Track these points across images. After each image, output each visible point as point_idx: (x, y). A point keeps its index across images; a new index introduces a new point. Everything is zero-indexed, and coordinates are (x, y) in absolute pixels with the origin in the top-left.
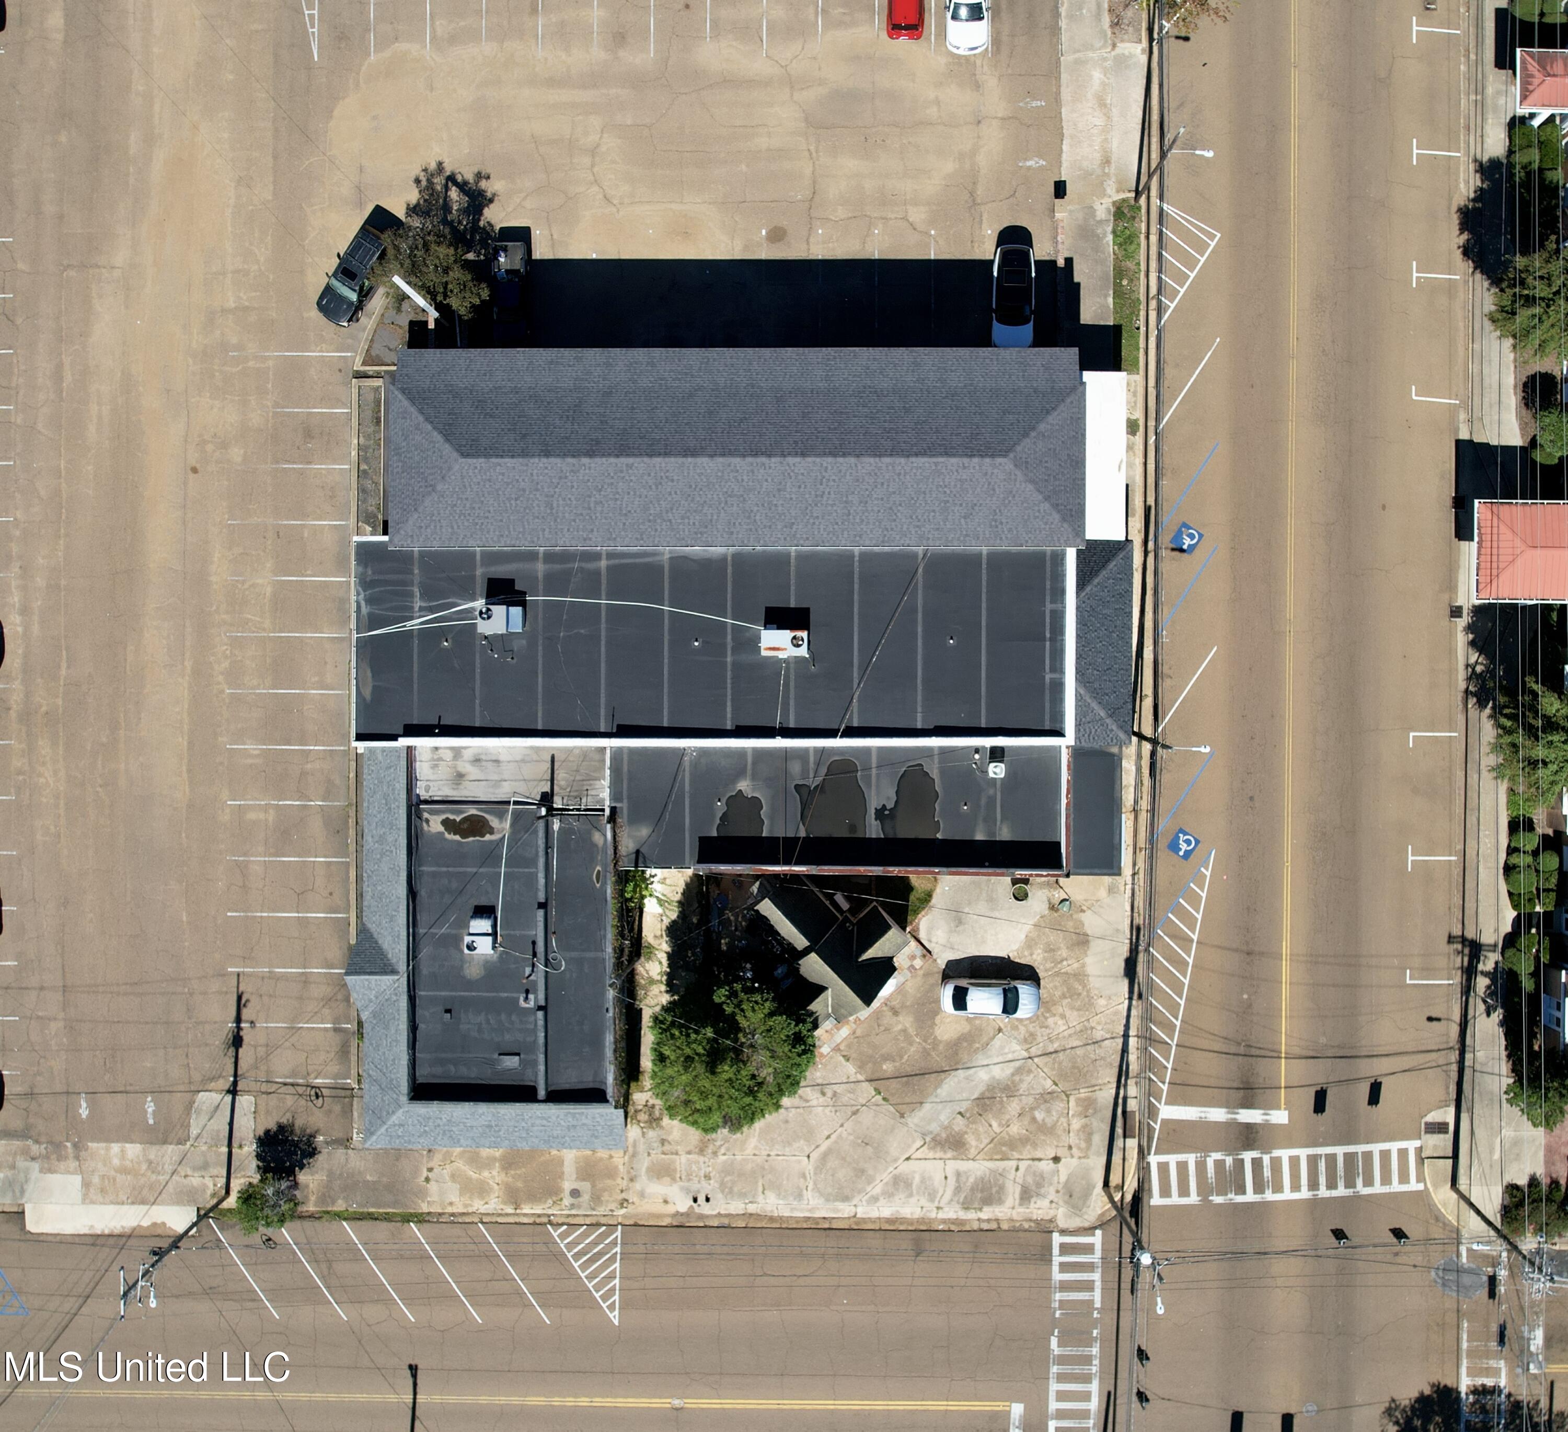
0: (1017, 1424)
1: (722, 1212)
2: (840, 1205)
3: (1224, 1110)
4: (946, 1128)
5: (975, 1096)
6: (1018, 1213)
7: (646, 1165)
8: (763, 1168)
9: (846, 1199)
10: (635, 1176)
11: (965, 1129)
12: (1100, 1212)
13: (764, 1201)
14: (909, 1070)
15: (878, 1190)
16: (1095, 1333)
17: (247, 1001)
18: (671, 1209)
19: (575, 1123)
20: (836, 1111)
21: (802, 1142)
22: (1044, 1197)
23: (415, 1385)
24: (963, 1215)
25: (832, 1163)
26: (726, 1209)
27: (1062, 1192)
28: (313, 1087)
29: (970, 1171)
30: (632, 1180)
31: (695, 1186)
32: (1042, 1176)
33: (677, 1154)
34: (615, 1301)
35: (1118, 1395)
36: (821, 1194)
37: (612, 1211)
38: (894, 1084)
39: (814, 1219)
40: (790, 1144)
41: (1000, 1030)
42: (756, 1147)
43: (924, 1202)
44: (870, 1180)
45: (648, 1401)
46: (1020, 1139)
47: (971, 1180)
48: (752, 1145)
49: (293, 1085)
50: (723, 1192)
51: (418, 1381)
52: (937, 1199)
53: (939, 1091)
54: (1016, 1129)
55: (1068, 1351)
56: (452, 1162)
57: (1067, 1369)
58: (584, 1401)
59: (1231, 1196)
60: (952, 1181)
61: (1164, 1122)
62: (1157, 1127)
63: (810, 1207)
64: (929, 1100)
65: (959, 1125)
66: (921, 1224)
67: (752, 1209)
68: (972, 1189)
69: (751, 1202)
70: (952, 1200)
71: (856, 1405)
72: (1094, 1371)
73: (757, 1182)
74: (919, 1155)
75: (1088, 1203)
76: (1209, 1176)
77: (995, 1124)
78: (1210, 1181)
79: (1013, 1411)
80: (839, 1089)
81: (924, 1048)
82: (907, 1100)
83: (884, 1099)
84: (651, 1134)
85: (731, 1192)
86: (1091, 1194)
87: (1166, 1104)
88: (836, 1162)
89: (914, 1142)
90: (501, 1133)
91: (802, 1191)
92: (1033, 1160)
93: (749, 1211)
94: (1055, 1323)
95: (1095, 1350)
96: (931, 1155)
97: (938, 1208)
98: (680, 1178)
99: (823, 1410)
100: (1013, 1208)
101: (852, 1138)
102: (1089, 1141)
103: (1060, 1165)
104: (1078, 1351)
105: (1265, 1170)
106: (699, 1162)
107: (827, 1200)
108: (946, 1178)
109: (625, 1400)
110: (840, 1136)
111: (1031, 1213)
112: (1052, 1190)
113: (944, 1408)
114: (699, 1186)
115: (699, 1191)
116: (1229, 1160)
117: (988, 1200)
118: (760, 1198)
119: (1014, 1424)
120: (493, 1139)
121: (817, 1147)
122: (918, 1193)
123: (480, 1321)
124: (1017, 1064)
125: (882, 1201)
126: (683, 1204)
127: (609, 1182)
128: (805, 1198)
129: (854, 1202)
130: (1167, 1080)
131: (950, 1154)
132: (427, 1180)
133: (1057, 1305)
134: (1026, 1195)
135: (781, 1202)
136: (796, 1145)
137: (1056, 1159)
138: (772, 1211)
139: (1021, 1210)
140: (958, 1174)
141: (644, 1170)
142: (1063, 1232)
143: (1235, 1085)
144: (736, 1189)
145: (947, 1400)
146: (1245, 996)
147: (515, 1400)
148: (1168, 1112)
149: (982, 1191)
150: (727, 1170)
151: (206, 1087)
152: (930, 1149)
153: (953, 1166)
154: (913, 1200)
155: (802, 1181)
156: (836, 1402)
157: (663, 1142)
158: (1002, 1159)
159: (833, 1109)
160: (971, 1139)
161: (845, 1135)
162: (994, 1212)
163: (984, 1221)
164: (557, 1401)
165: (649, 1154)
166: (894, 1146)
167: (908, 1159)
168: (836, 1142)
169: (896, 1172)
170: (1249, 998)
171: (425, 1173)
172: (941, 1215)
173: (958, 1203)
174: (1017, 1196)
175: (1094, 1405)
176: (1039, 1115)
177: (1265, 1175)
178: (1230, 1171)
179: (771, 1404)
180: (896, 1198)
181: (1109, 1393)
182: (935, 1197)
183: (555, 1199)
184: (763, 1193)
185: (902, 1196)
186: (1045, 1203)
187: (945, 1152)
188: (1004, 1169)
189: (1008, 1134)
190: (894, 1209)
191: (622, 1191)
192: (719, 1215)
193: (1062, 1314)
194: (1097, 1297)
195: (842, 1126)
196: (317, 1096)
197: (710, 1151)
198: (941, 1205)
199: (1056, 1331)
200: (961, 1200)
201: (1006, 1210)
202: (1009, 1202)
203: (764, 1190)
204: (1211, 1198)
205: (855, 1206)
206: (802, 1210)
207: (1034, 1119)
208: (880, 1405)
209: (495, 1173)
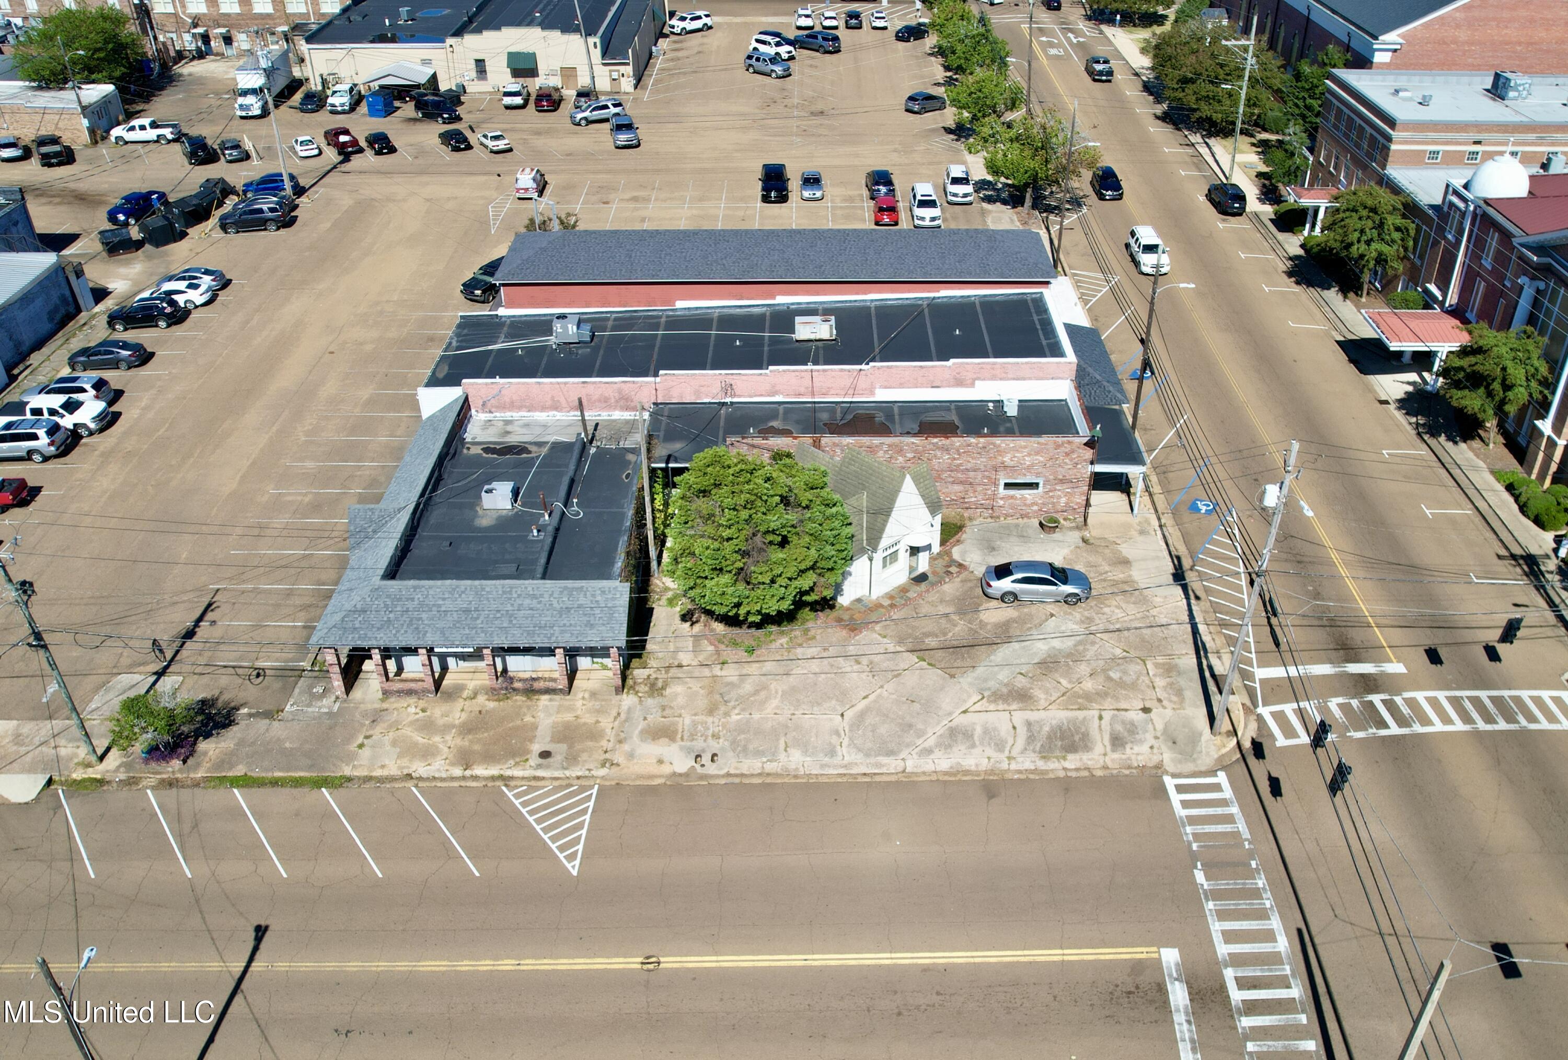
0: (1175, 975)
1: (732, 772)
2: (884, 760)
3: (1328, 666)
4: (1006, 685)
5: (1036, 661)
6: (1113, 760)
7: (640, 728)
8: (787, 727)
9: (891, 753)
10: (625, 739)
11: (1029, 686)
12: (1216, 756)
13: (786, 759)
14: (955, 643)
15: (931, 742)
16: (1253, 864)
17: (218, 607)
18: (666, 769)
19: (569, 604)
20: (874, 676)
21: (834, 702)
22: (1141, 742)
23: (256, 949)
24: (1041, 765)
25: (870, 720)
26: (736, 768)
27: (1161, 738)
28: (256, 669)
29: (1042, 720)
30: (620, 742)
31: (699, 744)
32: (1132, 723)
33: (680, 716)
34: (577, 851)
35: (1313, 933)
36: (860, 750)
37: (589, 770)
38: (940, 654)
39: (851, 775)
40: (819, 704)
41: (1052, 615)
42: (777, 707)
43: (990, 752)
44: (920, 734)
45: (607, 961)
46: (1097, 694)
47: (1046, 729)
48: (773, 705)
49: (234, 667)
50: (734, 751)
51: (263, 945)
52: (1007, 749)
53: (992, 657)
54: (1088, 685)
55: (1222, 884)
56: (398, 729)
57: (1230, 904)
58: (507, 965)
59: (1370, 731)
60: (1022, 732)
61: (1262, 681)
62: (1257, 685)
63: (845, 762)
64: (982, 664)
65: (1021, 682)
66: (990, 775)
67: (770, 767)
68: (1049, 737)
69: (768, 761)
70: (1026, 749)
71: (925, 958)
72: (1268, 906)
73: (778, 740)
74: (978, 707)
75: (1199, 749)
76: (1337, 717)
77: (1064, 682)
78: (1340, 721)
79: (1164, 959)
80: (876, 659)
81: (971, 629)
82: (956, 665)
83: (929, 664)
84: (650, 702)
85: (745, 749)
86: (1200, 741)
87: (1258, 667)
88: (877, 719)
89: (970, 696)
90: (479, 621)
91: (835, 747)
92: (1118, 710)
93: (767, 771)
94: (1194, 857)
95: (1261, 882)
96: (992, 707)
97: (1009, 758)
98: (682, 737)
99: (875, 966)
100: (1105, 755)
101: (894, 696)
102: (1179, 693)
103: (1153, 715)
104: (1236, 884)
105: (1402, 708)
106: (706, 723)
107: (867, 755)
108: (1014, 728)
109: (571, 961)
110: (880, 696)
111: (1129, 759)
112: (1149, 737)
113: (1060, 958)
114: (704, 745)
115: (704, 751)
116: (1355, 703)
117: (1072, 748)
118: (782, 756)
119: (1170, 975)
120: (467, 631)
121: (853, 706)
122: (982, 744)
123: (380, 875)
124: (1078, 638)
125: (937, 753)
126: (682, 764)
127: (590, 744)
128: (840, 754)
129: (902, 756)
130: (1253, 650)
131: (1014, 706)
132: (361, 746)
133: (1191, 838)
134: (1117, 742)
135: (808, 759)
136: (826, 705)
137: (1146, 710)
138: (797, 769)
139: (1116, 756)
140: (1029, 724)
141: (637, 732)
142: (1174, 776)
143: (1331, 646)
144: (751, 747)
145: (1061, 948)
146: (1310, 588)
147: (402, 966)
148: (1261, 673)
149: (1062, 739)
150: (742, 728)
151: (132, 670)
152: (989, 702)
153: (1019, 717)
154: (977, 751)
155: (835, 740)
156: (893, 955)
157: (663, 708)
158: (1079, 709)
159: (870, 674)
160: (1038, 693)
161: (885, 694)
162: (1081, 759)
163: (1070, 770)
164: (465, 965)
165: (645, 719)
166: (946, 702)
167: (965, 712)
168: (875, 701)
169: (953, 724)
170: (1315, 589)
171: (360, 740)
172: (1014, 766)
173: (1034, 751)
174: (1107, 741)
175: (1283, 944)
176: (1115, 675)
177: (1405, 712)
178: (1361, 711)
179: (796, 960)
180: (955, 749)
181: (1299, 931)
182: (1004, 747)
183: (518, 760)
184: (786, 751)
185: (963, 747)
186: (1145, 748)
187: (1009, 704)
188: (1085, 718)
189: (1081, 689)
190: (954, 761)
191: (606, 752)
192: (728, 775)
193: (1198, 847)
194: (1241, 826)
195: (882, 687)
196: (258, 675)
197: (721, 712)
198: (1014, 754)
199: (1199, 864)
200: (1038, 749)
201: (1096, 757)
202: (1099, 749)
203: (787, 746)
204: (1348, 734)
205: (903, 759)
206: (835, 767)
207: (1109, 679)
208: (960, 957)
209: (448, 738)
